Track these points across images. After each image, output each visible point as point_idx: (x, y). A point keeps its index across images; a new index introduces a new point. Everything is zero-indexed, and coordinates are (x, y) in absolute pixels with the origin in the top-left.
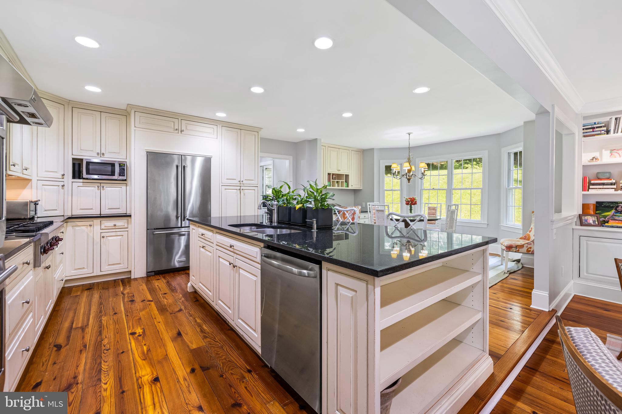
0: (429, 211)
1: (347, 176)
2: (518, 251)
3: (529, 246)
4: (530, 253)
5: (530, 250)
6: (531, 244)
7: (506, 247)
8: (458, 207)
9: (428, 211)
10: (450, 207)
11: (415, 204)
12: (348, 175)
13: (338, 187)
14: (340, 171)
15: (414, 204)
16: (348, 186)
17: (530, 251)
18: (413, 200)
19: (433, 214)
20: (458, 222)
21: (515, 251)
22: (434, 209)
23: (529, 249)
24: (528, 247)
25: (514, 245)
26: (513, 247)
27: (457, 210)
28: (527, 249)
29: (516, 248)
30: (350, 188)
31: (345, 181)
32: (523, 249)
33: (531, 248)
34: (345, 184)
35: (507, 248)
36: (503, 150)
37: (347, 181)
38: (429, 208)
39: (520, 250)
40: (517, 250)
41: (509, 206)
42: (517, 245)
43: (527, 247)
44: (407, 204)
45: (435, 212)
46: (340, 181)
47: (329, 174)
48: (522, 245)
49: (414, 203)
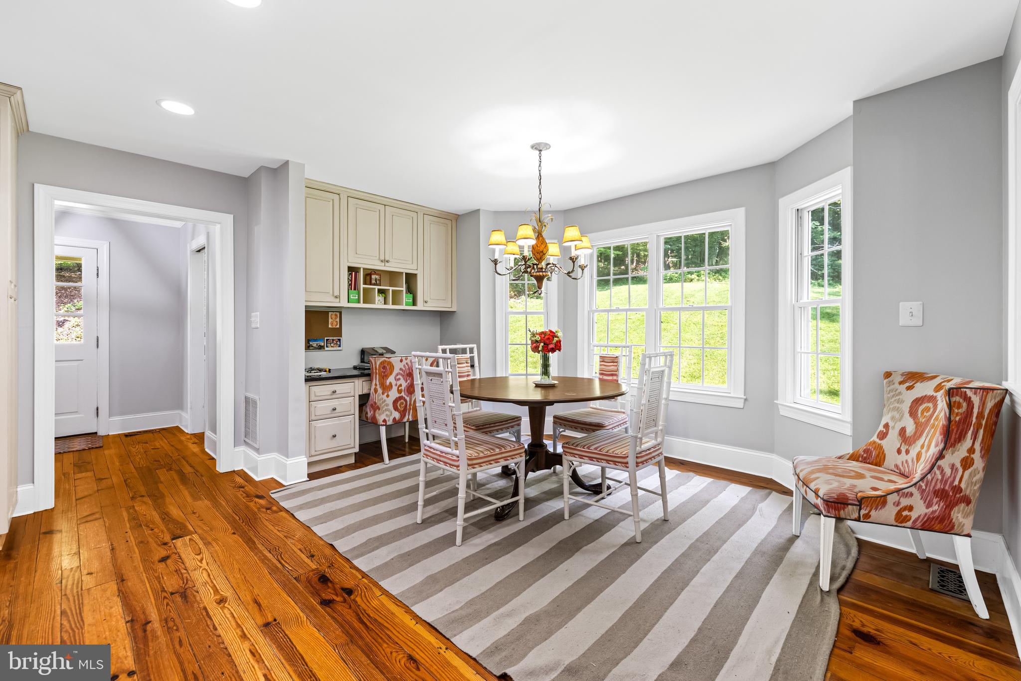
0: (603, 367)
1: (411, 278)
2: (867, 516)
3: (905, 502)
4: (909, 524)
5: (907, 516)
6: (912, 495)
7: (826, 502)
8: (671, 361)
9: (601, 365)
10: (647, 360)
11: (558, 347)
12: (416, 275)
13: (385, 303)
14: (387, 264)
15: (553, 350)
16: (414, 303)
17: (907, 519)
18: (548, 338)
19: (612, 375)
20: (672, 391)
21: (856, 515)
22: (615, 360)
23: (905, 513)
24: (901, 506)
25: (851, 496)
26: (850, 502)
27: (670, 368)
28: (899, 513)
29: (860, 506)
30: (420, 306)
31: (404, 289)
32: (883, 510)
33: (910, 508)
34: (406, 298)
35: (827, 505)
36: (782, 202)
37: (411, 289)
38: (603, 359)
39: (873, 513)
40: (863, 512)
41: (801, 353)
42: (863, 498)
43: (898, 504)
44: (535, 349)
45: (615, 368)
46: (391, 289)
47: (351, 269)
48: (881, 496)
49: (551, 346)
